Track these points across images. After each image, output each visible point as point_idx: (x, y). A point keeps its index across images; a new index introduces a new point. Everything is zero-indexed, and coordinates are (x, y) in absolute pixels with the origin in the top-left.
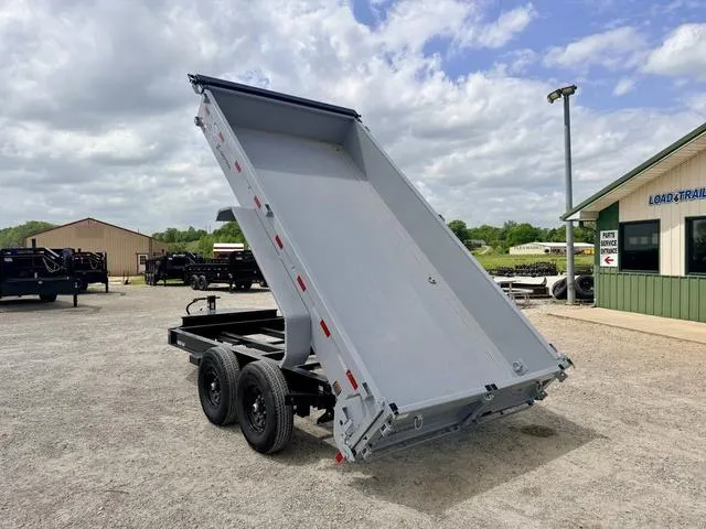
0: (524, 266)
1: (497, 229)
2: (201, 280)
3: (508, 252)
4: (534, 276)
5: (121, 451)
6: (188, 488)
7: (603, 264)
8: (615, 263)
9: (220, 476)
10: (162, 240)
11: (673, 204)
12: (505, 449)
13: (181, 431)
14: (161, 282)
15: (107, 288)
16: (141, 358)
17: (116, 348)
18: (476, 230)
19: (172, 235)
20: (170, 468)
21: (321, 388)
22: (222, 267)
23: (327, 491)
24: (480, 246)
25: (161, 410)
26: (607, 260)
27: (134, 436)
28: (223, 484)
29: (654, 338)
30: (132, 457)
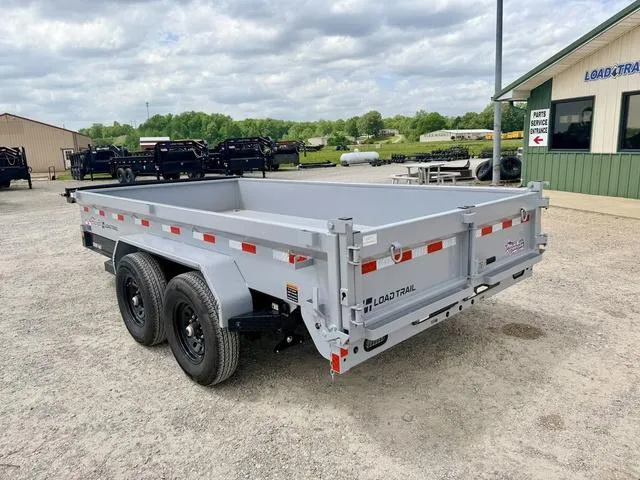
0: (440, 152)
1: (409, 119)
2: (127, 174)
3: (418, 140)
4: (449, 160)
5: (18, 394)
6: (104, 450)
7: (532, 143)
8: (545, 143)
9: (149, 427)
10: (88, 135)
11: (611, 79)
12: (494, 357)
13: (100, 358)
14: (88, 176)
15: (30, 185)
16: (58, 260)
17: (31, 249)
18: (390, 120)
19: (98, 131)
20: (82, 418)
21: (276, 307)
22: (148, 159)
23: (293, 442)
24: (393, 135)
25: (76, 328)
26: (537, 140)
27: (36, 369)
28: (151, 439)
29: (590, 216)
30: (31, 402)
